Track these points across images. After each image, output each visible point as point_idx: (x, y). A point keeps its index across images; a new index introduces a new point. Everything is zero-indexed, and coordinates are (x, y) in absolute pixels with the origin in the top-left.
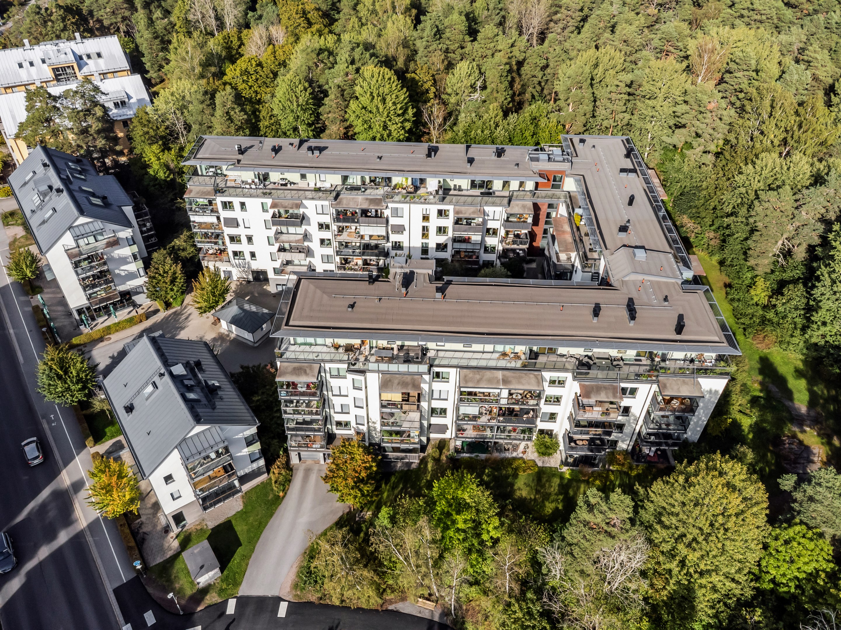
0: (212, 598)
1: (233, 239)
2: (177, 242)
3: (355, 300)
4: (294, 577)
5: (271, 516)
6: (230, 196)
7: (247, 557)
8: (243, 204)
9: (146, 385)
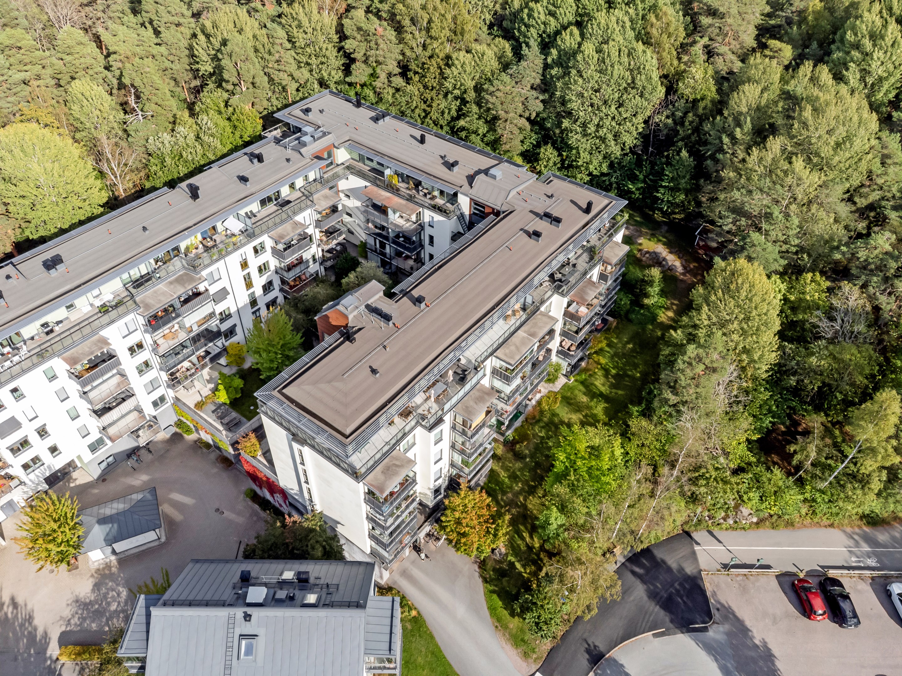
1: (17, 448)
3: (367, 365)
4: (515, 652)
8: (15, 391)
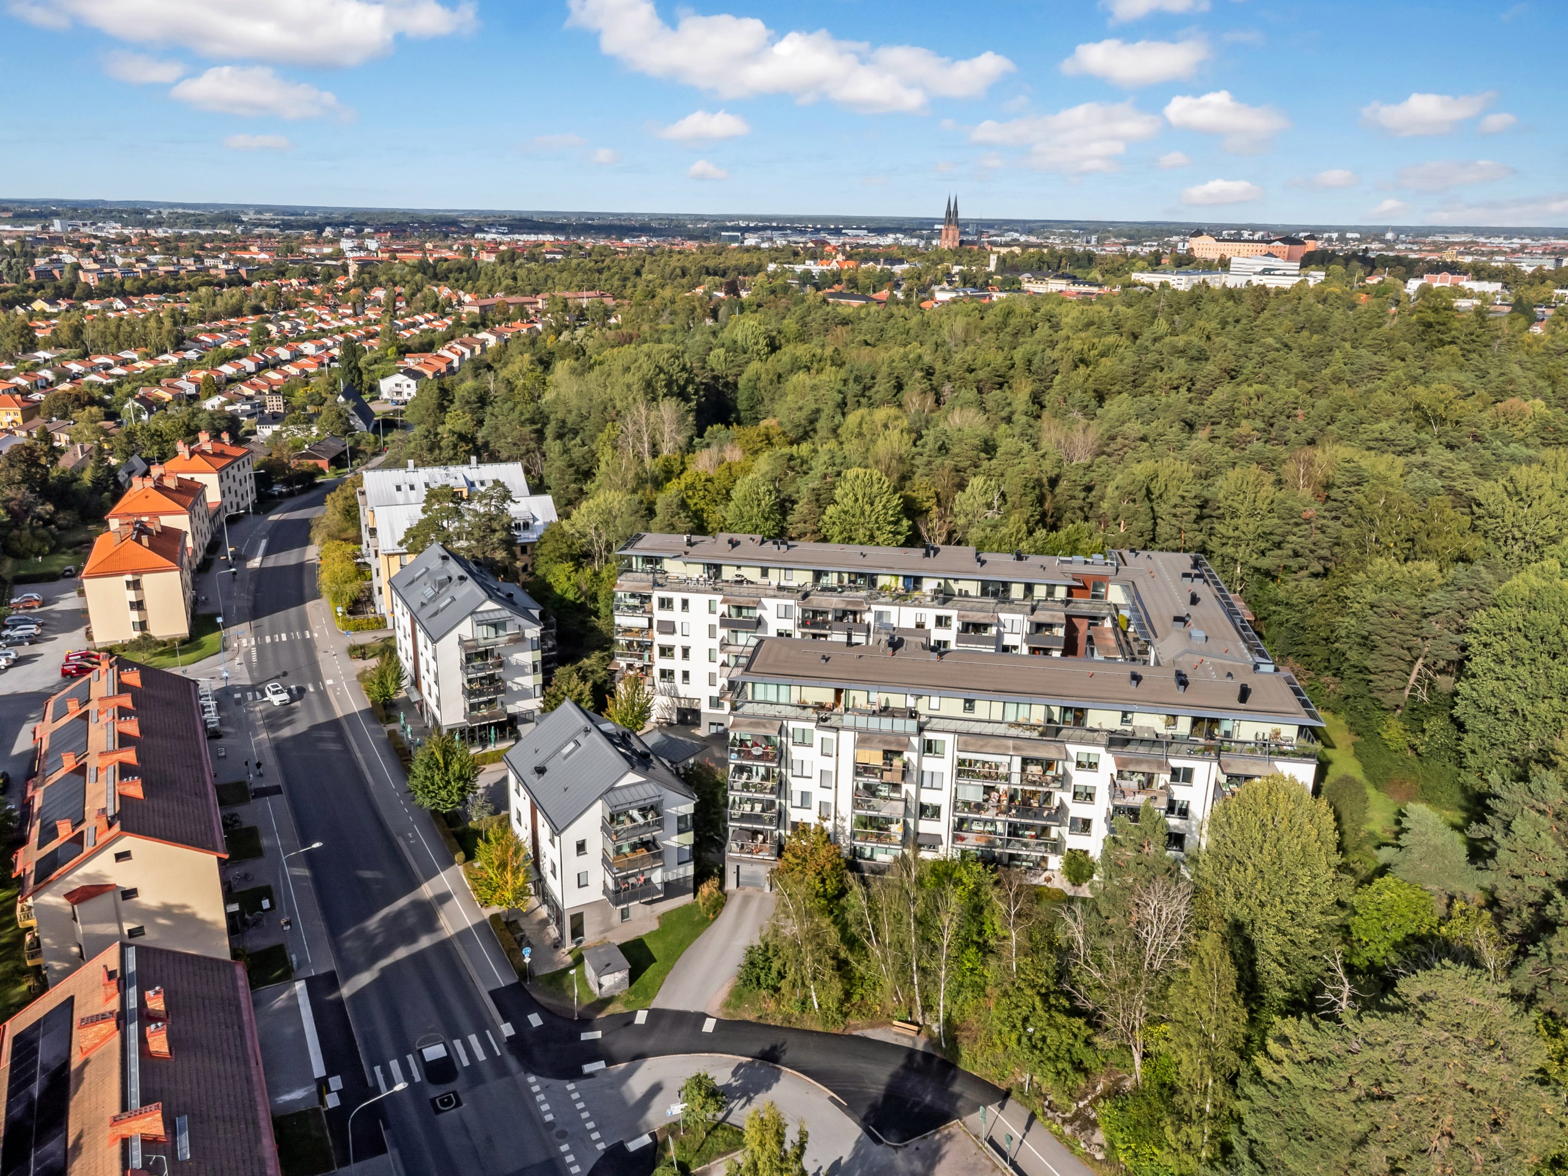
0: (616, 1008)
1: (666, 651)
2: (586, 662)
4: (725, 996)
5: (697, 936)
6: (672, 590)
7: (664, 973)
8: (685, 603)
9: (567, 743)
